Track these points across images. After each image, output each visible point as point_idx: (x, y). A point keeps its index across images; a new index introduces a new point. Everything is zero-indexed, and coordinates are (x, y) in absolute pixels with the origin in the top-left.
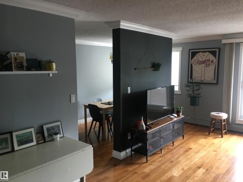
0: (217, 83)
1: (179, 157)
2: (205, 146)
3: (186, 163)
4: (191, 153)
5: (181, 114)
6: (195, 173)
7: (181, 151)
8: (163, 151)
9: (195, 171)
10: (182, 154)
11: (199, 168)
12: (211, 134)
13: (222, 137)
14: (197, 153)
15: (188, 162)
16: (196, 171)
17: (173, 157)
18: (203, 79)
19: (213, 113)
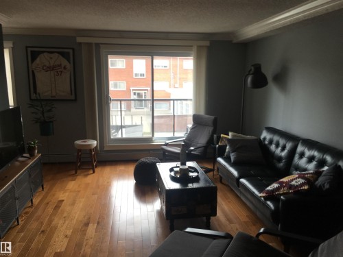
0: (75, 100)
1: (50, 221)
2: (79, 191)
3: (65, 225)
4: (65, 207)
5: (36, 151)
6: (85, 234)
7: (50, 209)
8: (20, 220)
9: (84, 232)
10: (54, 214)
11: (87, 224)
12: (79, 172)
13: (94, 172)
14: (73, 204)
15: (67, 222)
16: (85, 230)
17: (42, 223)
18: (54, 94)
19: (79, 142)
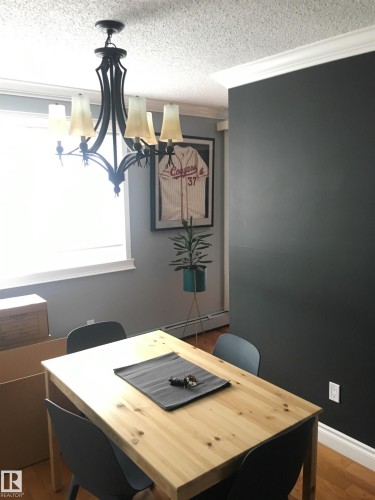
0: (212, 225)
